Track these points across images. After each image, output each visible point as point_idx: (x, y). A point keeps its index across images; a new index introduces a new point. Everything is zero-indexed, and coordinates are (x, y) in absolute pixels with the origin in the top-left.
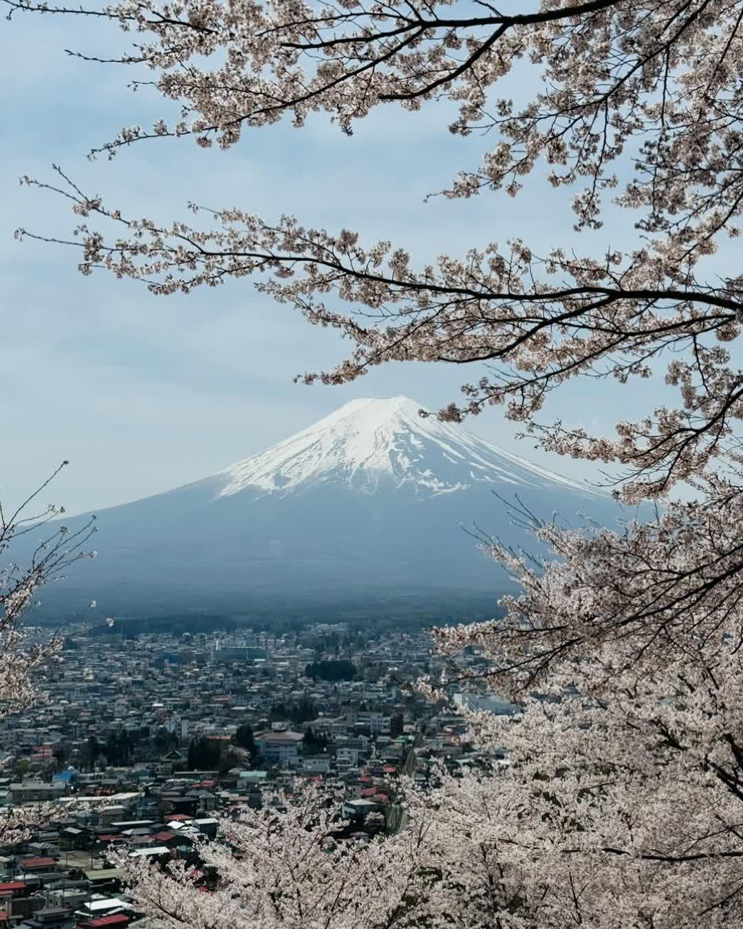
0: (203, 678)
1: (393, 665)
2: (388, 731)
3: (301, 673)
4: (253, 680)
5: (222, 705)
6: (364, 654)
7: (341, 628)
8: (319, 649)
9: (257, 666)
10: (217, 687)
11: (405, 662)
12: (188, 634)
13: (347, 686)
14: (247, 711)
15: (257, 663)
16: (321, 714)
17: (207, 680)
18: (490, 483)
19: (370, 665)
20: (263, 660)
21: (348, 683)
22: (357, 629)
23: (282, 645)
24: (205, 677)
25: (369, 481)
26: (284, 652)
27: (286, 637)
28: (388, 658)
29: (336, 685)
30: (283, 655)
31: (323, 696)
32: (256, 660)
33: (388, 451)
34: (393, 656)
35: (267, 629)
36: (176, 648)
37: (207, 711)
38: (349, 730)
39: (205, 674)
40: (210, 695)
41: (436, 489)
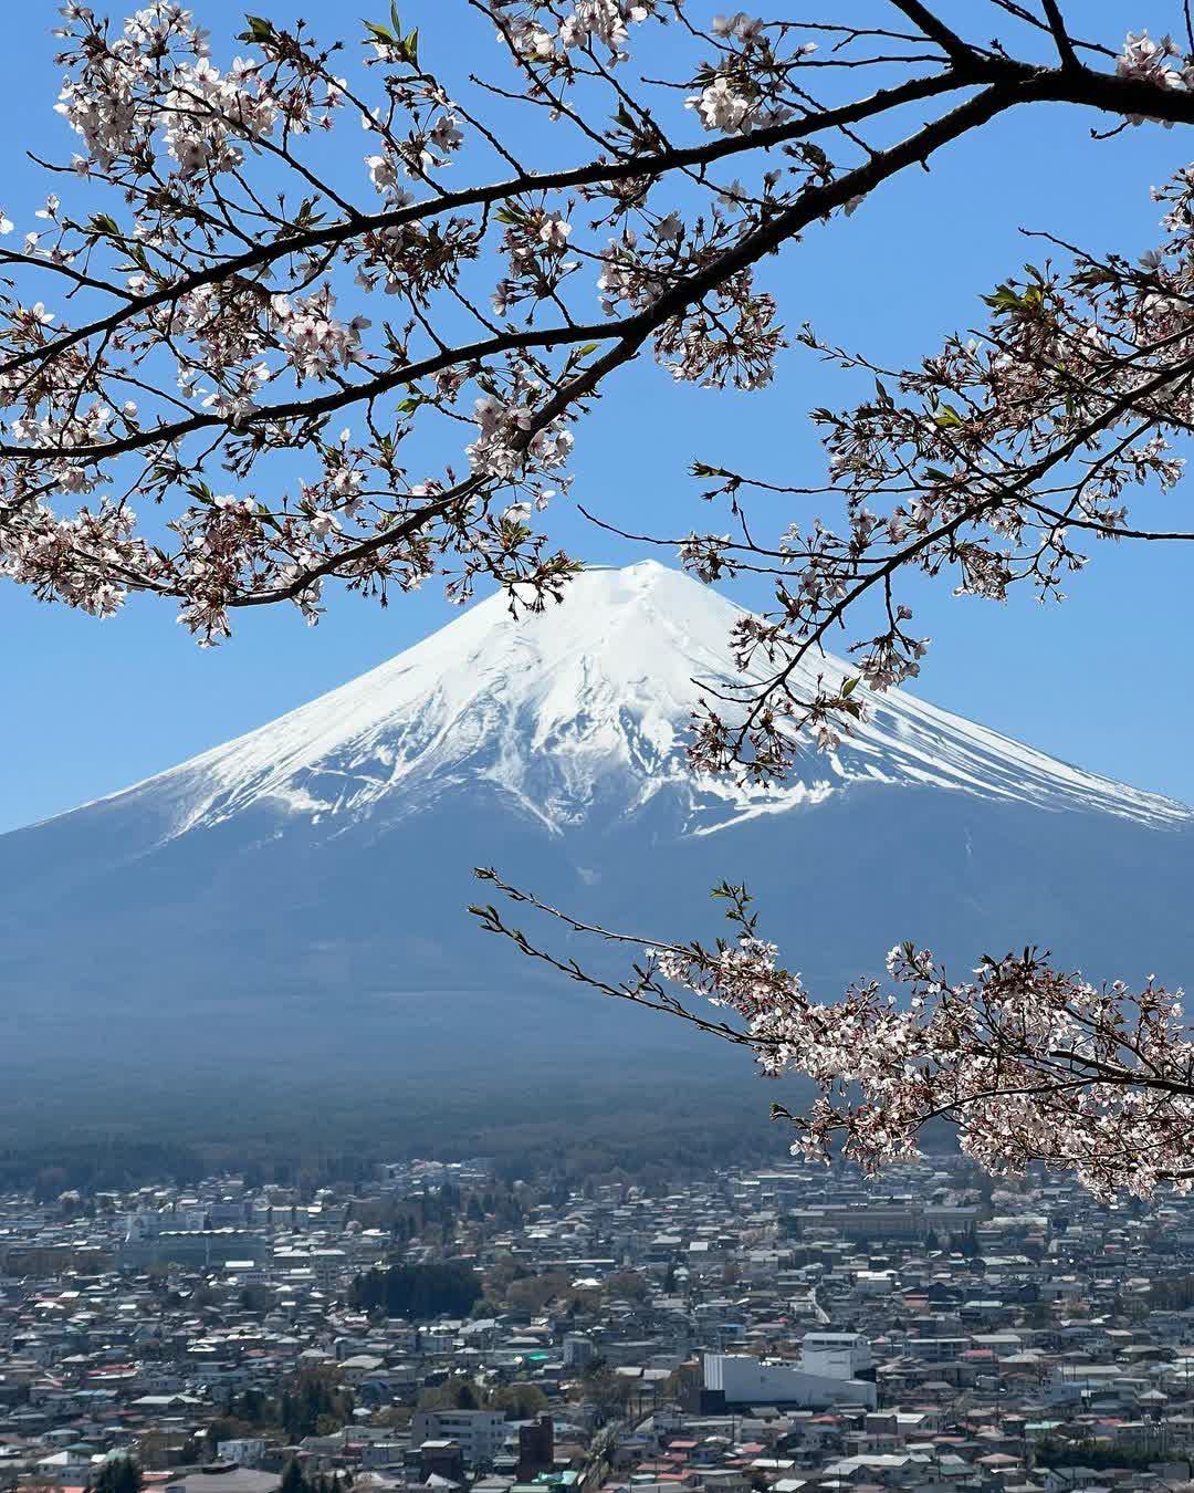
0: (83, 1315)
1: (586, 1273)
2: (513, 1460)
3: (340, 1298)
4: (213, 1321)
5: (113, 1393)
6: (515, 1243)
7: (468, 1173)
8: (403, 1229)
9: (232, 1281)
10: (115, 1340)
11: (620, 1261)
12: (74, 1194)
13: (451, 1331)
14: (176, 1407)
15: (232, 1273)
16: (361, 1411)
17: (92, 1323)
18: (880, 783)
19: (521, 1274)
20: (250, 1264)
21: (454, 1325)
22: (510, 1175)
23: (312, 1222)
24: (87, 1316)
25: (568, 785)
26: (311, 1241)
27: (325, 1199)
28: (576, 1252)
29: (423, 1329)
30: (307, 1249)
31: (380, 1361)
32: (229, 1264)
33: (616, 705)
34: (591, 1248)
35: (281, 1177)
36: (32, 1234)
37: (71, 1408)
38: (410, 1460)
39: (90, 1307)
40: (89, 1365)
41: (742, 802)
